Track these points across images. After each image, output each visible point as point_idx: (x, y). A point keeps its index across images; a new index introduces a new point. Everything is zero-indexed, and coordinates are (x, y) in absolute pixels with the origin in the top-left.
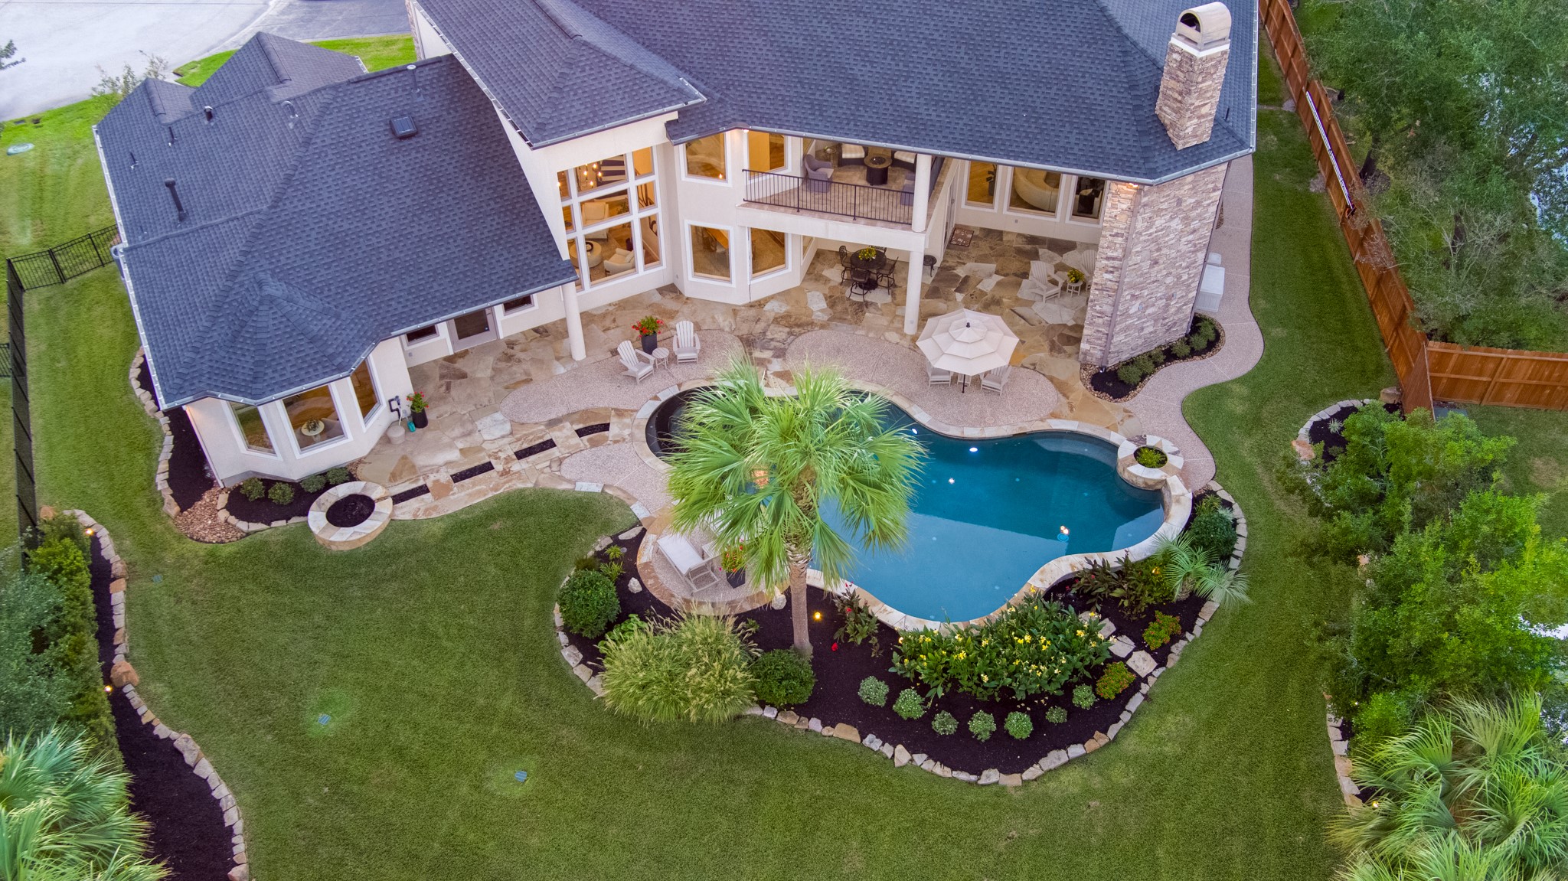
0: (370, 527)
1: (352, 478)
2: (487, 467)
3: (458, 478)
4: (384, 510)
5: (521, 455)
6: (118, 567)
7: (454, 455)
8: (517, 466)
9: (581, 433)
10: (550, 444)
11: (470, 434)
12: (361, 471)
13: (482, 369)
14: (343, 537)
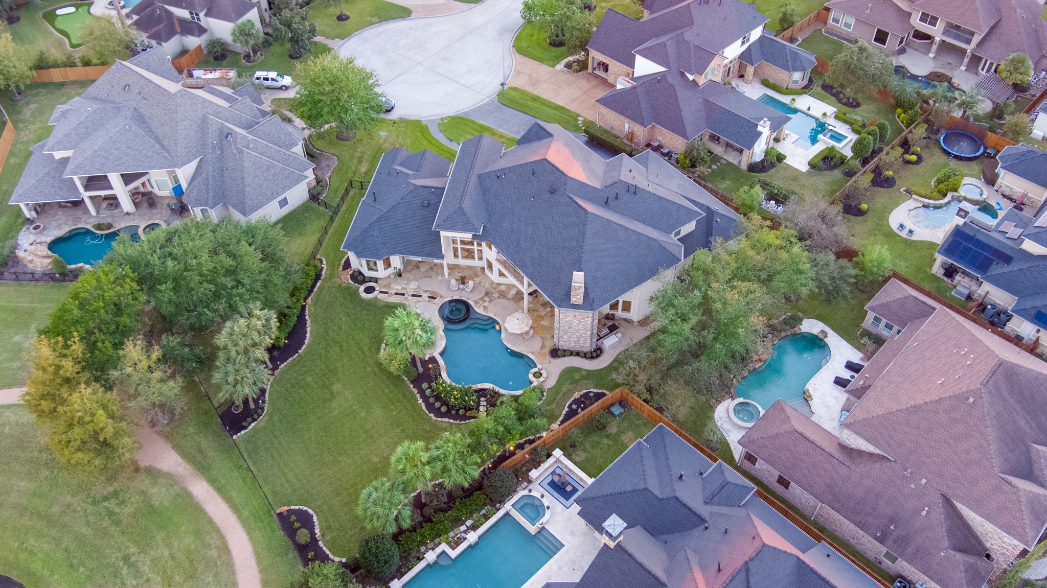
0: (370, 296)
1: (376, 282)
2: (403, 295)
3: (396, 294)
4: (376, 293)
5: (413, 295)
6: (322, 278)
7: (400, 288)
8: (410, 298)
9: (429, 297)
10: (420, 296)
11: (407, 284)
12: (379, 282)
13: (423, 268)
14: (364, 295)
